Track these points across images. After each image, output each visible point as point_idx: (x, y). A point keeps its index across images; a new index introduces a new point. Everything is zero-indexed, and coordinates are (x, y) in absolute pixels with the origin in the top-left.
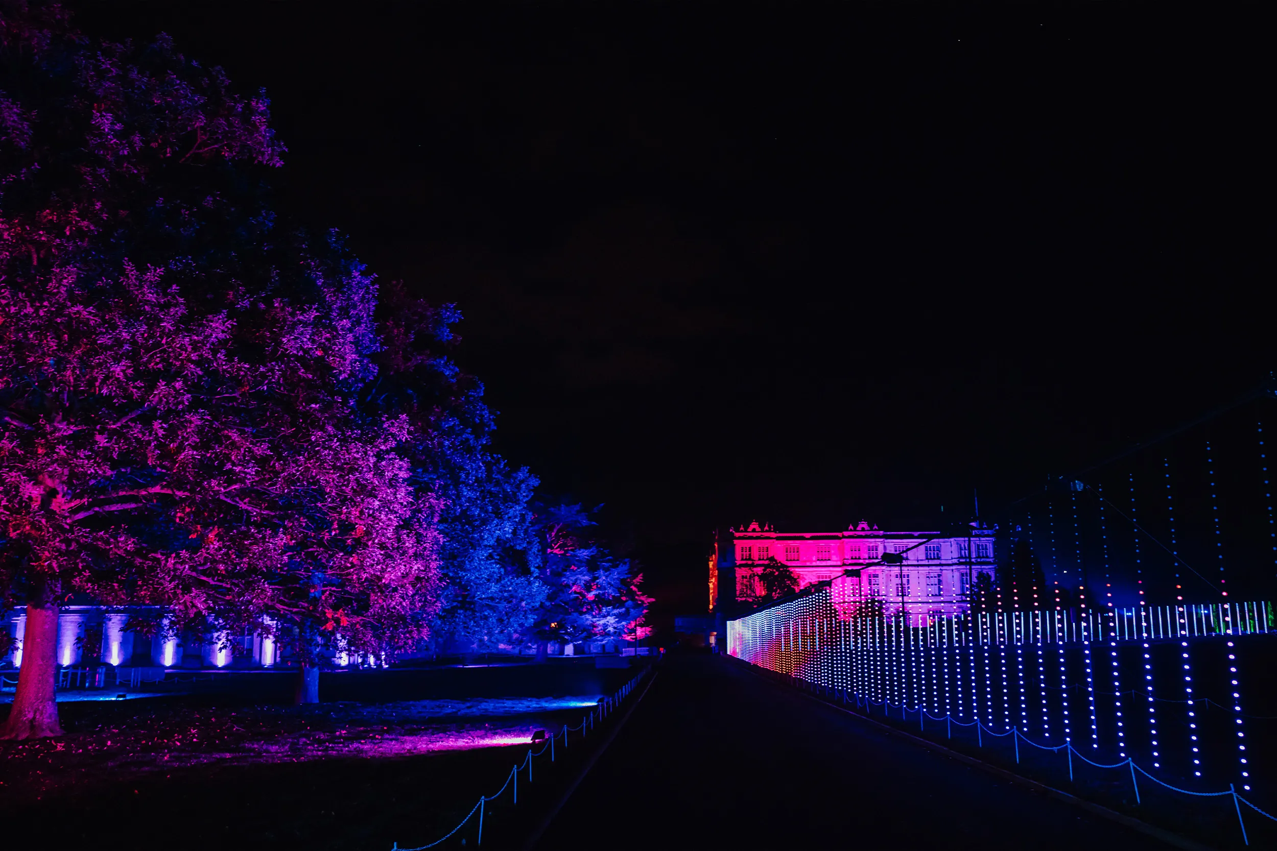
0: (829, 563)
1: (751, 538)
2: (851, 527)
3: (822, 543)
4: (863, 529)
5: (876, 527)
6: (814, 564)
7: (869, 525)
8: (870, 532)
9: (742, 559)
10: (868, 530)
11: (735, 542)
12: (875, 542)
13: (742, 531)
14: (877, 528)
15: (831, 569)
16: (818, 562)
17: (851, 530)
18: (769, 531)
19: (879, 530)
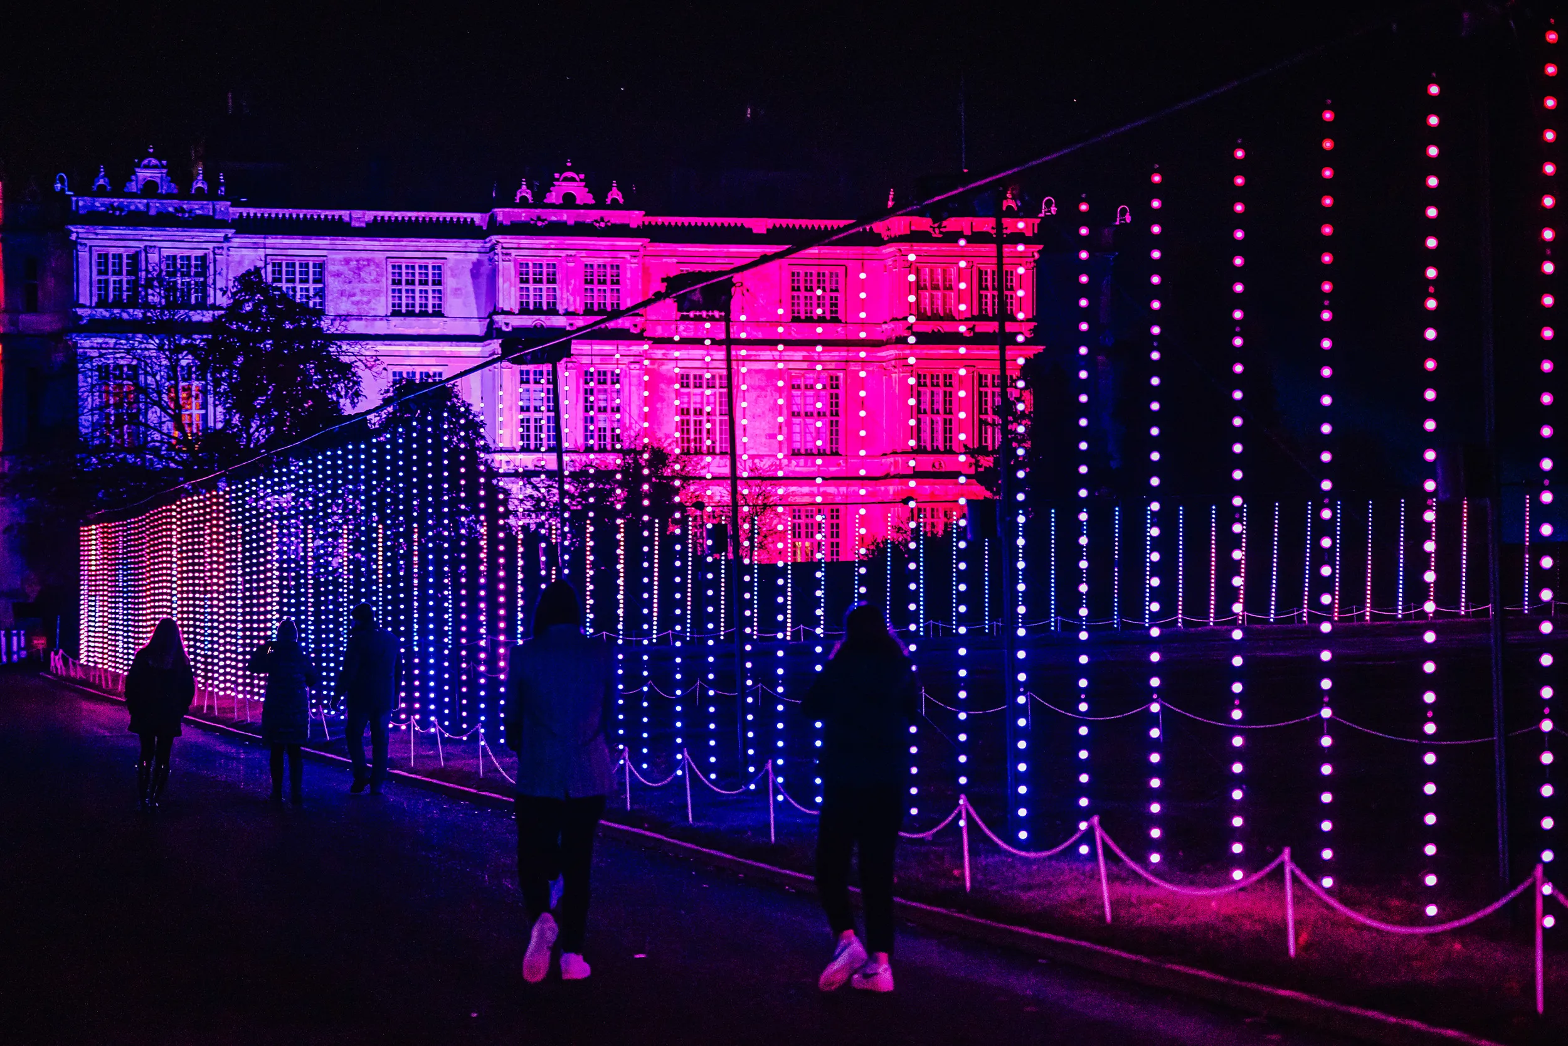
0: (435, 326)
1: (137, 220)
2: (524, 192)
3: (415, 250)
4: (569, 202)
5: (615, 194)
6: (380, 328)
7: (589, 184)
8: (595, 214)
9: (102, 303)
10: (586, 207)
11: (77, 231)
12: (614, 250)
13: (102, 192)
14: (619, 197)
15: (447, 348)
16: (395, 321)
17: (524, 203)
18: (211, 195)
19: (628, 206)
